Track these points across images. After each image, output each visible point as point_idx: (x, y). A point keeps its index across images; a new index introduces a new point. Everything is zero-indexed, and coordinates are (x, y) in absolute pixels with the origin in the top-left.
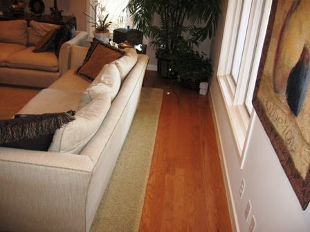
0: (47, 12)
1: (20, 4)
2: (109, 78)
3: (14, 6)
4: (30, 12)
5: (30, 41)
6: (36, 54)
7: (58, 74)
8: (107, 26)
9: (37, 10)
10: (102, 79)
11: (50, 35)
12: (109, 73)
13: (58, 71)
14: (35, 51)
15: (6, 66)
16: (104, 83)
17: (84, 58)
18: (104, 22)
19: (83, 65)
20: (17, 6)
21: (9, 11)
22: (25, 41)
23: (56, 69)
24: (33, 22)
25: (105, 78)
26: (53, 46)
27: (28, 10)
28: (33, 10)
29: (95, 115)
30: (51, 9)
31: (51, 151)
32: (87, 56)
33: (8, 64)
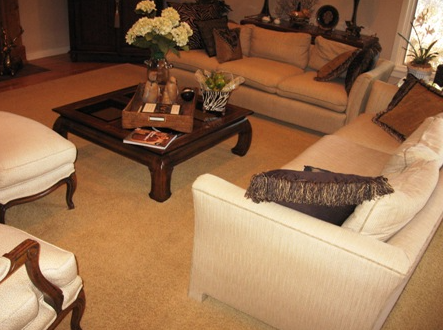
0: (341, 26)
1: (305, 11)
2: (434, 138)
3: (297, 14)
4: (316, 24)
5: (310, 64)
6: (318, 83)
7: (344, 116)
8: (430, 58)
9: (327, 22)
10: (424, 137)
11: (342, 60)
12: (434, 130)
13: (344, 112)
14: (318, 79)
15: (276, 94)
16: (427, 145)
17: (390, 101)
18: (427, 51)
19: (388, 110)
20: (300, 13)
21: (288, 20)
22: (303, 63)
23: (343, 109)
24: (319, 39)
25: (429, 137)
26: (344, 75)
27: (313, 21)
28: (321, 21)
29: (418, 192)
30: (347, 22)
31: (348, 228)
32: (394, 98)
33: (278, 91)
